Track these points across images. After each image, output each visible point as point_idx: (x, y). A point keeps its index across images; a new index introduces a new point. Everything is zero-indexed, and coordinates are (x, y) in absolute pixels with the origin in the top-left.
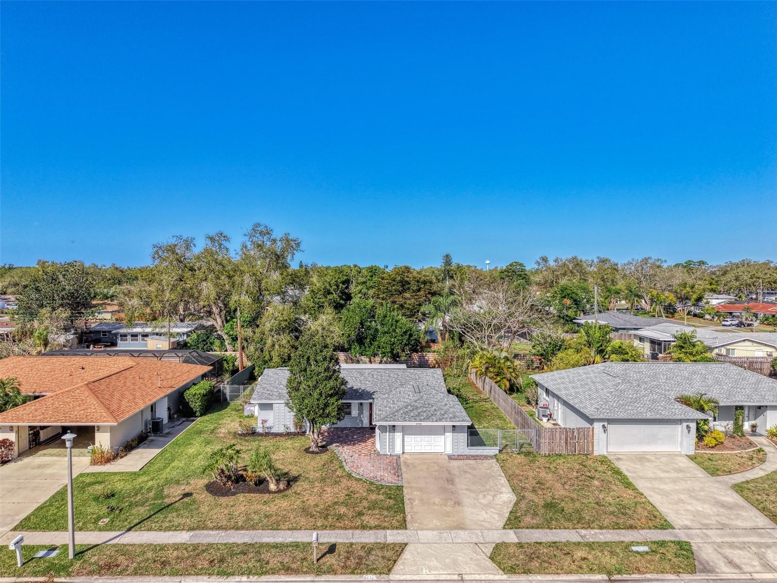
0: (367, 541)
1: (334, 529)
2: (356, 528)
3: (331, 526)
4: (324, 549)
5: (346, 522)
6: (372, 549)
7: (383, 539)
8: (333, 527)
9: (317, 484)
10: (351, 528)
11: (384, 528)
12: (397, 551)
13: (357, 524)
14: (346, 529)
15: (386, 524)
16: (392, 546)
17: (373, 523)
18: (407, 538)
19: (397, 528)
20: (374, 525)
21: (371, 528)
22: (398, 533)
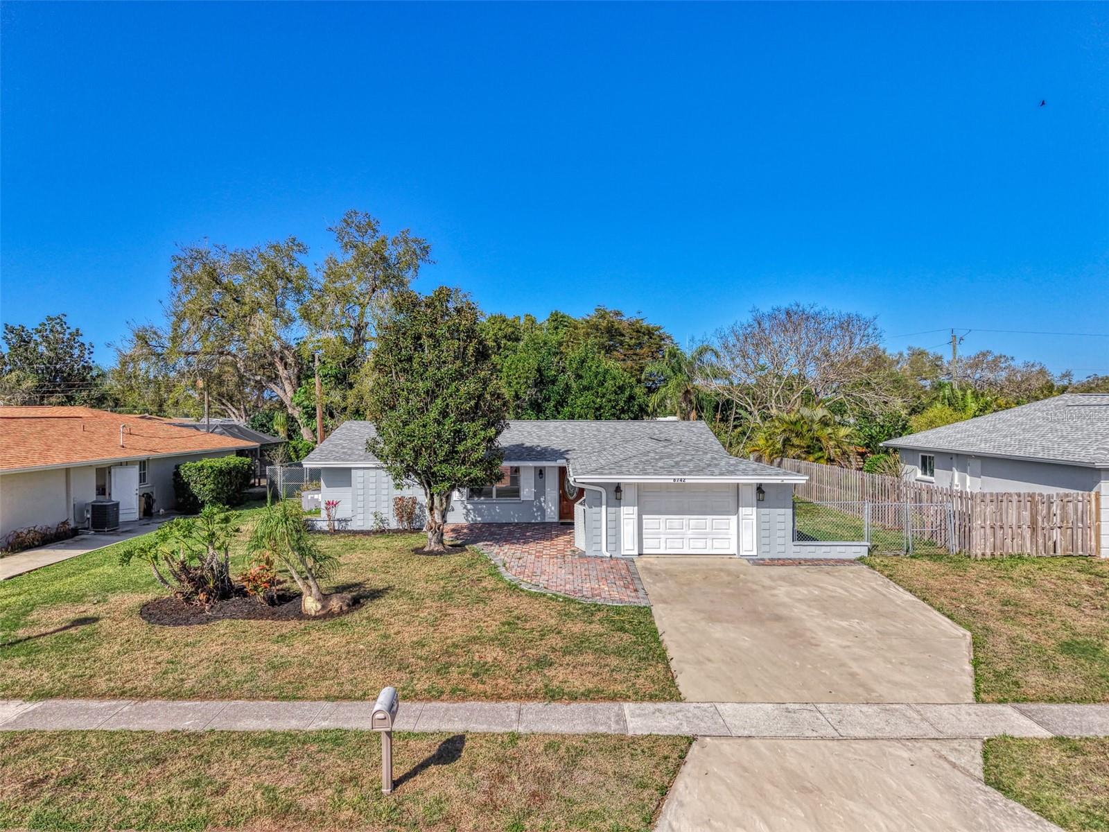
0: (564, 729)
1: (464, 699)
2: (529, 697)
3: (453, 691)
4: (426, 749)
5: (501, 682)
6: (581, 752)
7: (614, 726)
8: (460, 694)
9: (428, 602)
10: (515, 696)
11: (614, 698)
12: (666, 758)
13: (533, 686)
14: (499, 698)
15: (619, 688)
16: (646, 745)
17: (578, 683)
18: (689, 722)
19: (652, 698)
20: (582, 689)
21: (573, 698)
22: (660, 711)
